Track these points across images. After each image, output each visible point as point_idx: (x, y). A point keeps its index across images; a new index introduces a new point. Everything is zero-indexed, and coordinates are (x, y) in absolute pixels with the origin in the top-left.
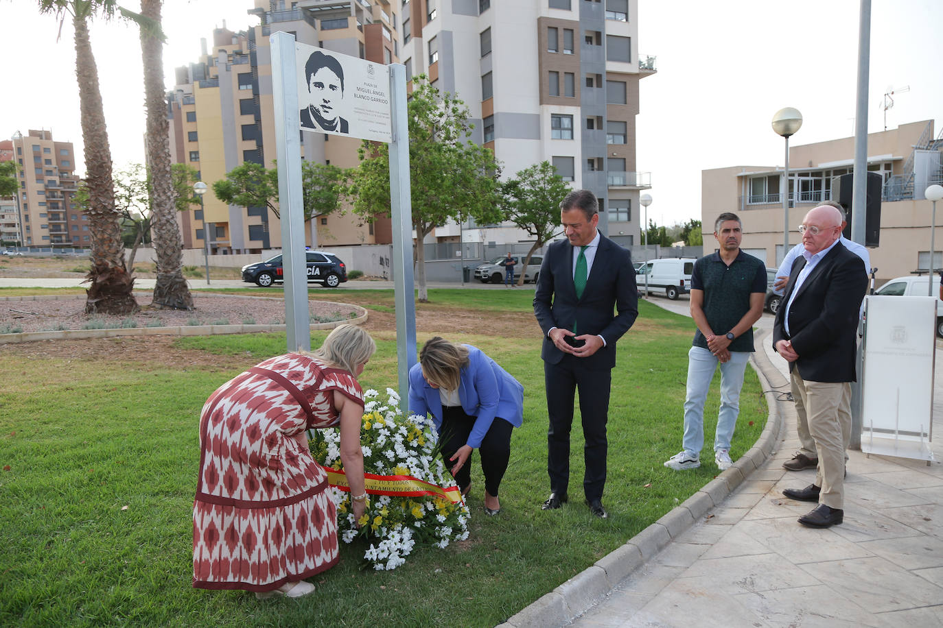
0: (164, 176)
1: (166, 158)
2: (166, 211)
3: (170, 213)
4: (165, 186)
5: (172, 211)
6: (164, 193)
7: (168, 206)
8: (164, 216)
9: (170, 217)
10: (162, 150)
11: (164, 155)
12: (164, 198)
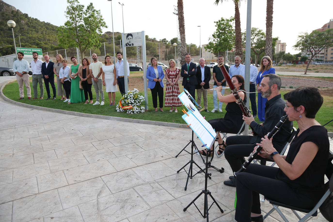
0: (268, 40)
1: (270, 34)
2: (268, 51)
3: (269, 52)
4: (268, 43)
5: (270, 51)
6: (268, 45)
7: (269, 50)
8: (267, 53)
9: (269, 53)
10: (269, 32)
11: (269, 34)
12: (268, 47)
